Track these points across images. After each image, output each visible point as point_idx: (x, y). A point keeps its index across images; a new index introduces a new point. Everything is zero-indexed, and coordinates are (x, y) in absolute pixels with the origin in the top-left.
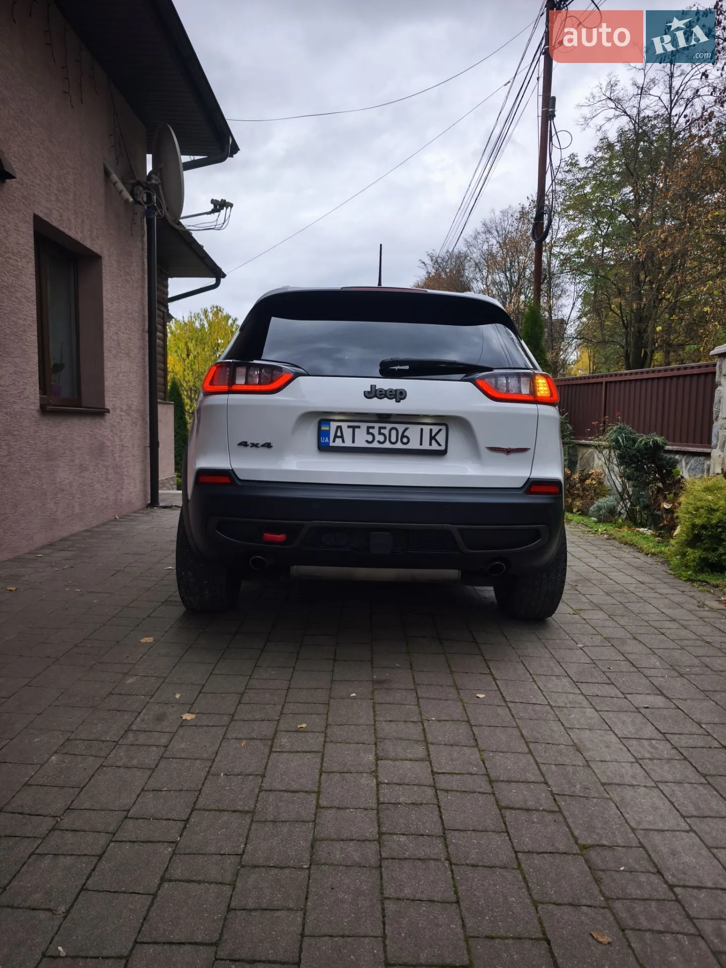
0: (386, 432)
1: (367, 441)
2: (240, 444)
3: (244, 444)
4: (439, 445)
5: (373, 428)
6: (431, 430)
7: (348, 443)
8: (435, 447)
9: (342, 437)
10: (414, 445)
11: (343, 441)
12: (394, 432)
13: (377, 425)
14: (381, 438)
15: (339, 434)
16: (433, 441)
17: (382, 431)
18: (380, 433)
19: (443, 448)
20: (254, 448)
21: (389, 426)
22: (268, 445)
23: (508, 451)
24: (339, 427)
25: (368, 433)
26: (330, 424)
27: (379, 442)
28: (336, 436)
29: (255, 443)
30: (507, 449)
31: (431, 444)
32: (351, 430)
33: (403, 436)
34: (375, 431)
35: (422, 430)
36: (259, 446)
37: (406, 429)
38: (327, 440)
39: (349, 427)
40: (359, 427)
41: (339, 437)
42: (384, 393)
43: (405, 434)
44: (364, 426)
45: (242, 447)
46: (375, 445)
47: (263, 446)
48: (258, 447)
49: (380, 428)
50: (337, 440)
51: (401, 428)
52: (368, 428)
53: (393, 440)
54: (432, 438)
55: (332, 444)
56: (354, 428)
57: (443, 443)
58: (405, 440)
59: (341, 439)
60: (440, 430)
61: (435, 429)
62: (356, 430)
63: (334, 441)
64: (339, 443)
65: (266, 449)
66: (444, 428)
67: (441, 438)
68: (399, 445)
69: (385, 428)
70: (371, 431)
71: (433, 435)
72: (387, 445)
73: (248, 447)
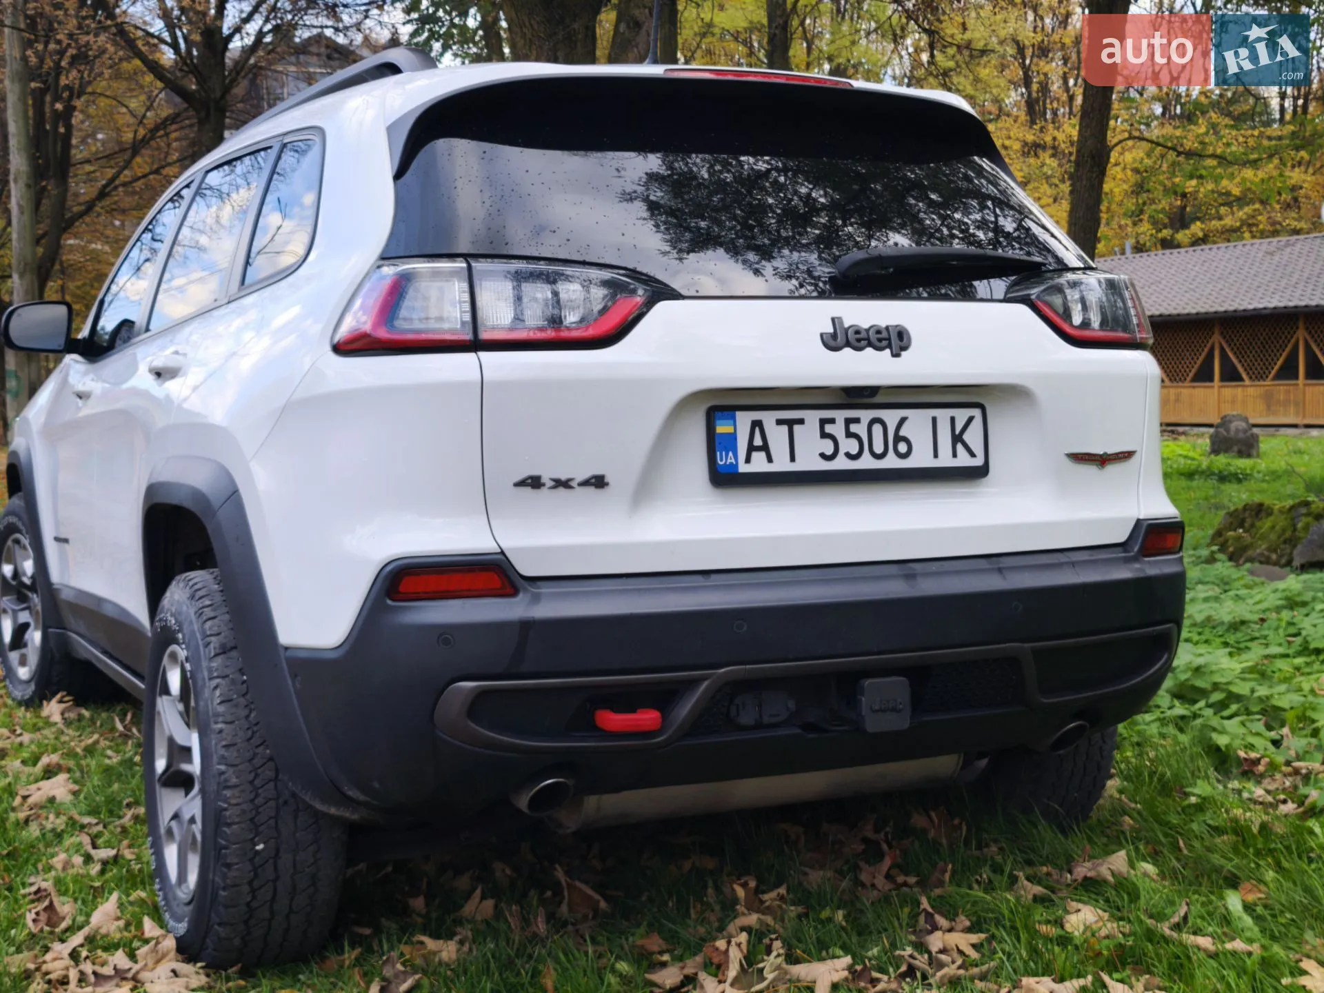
0: (860, 429)
1: (823, 456)
2: (521, 484)
3: (534, 482)
4: (973, 455)
5: (832, 421)
6: (953, 420)
7: (781, 464)
8: (963, 460)
9: (765, 448)
10: (921, 458)
11: (770, 460)
12: (877, 429)
13: (840, 415)
14: (852, 446)
15: (758, 441)
16: (960, 447)
17: (854, 428)
18: (849, 434)
19: (978, 461)
20: (561, 490)
21: (866, 415)
22: (598, 482)
23: (1102, 460)
24: (757, 424)
25: (824, 435)
26: (734, 418)
27: (848, 455)
28: (751, 448)
29: (563, 478)
30: (1101, 456)
31: (955, 455)
32: (785, 428)
33: (898, 439)
34: (837, 430)
35: (934, 420)
36: (574, 484)
37: (903, 421)
38: (731, 460)
39: (780, 422)
40: (801, 421)
41: (758, 449)
42: (863, 335)
43: (902, 433)
44: (812, 418)
45: (527, 491)
46: (842, 463)
47: (586, 483)
48: (571, 487)
49: (849, 421)
50: (755, 455)
51: (891, 417)
52: (823, 422)
53: (879, 449)
54: (957, 439)
55: (743, 468)
56: (790, 423)
57: (978, 448)
58: (903, 448)
59: (763, 455)
60: (971, 419)
61: (961, 415)
62: (796, 428)
63: (748, 460)
64: (759, 464)
65: (591, 490)
66: (976, 413)
67: (973, 437)
68: (891, 462)
69: (857, 421)
70: (829, 428)
71: (957, 432)
72: (867, 462)
73: (544, 491)
